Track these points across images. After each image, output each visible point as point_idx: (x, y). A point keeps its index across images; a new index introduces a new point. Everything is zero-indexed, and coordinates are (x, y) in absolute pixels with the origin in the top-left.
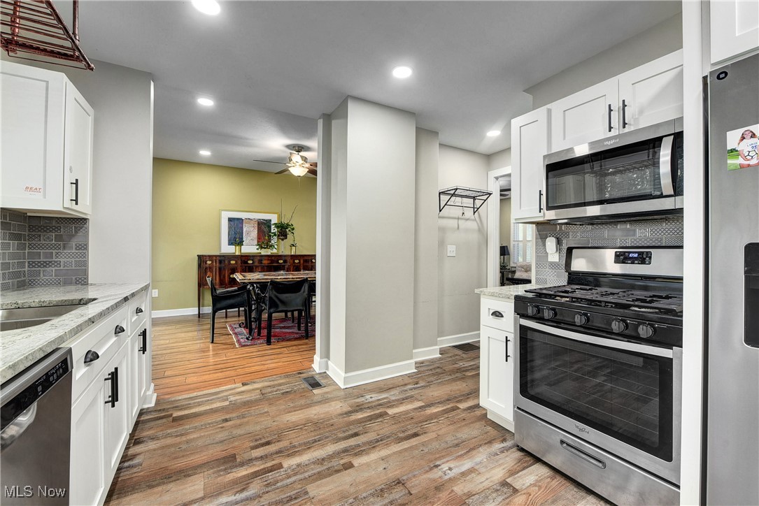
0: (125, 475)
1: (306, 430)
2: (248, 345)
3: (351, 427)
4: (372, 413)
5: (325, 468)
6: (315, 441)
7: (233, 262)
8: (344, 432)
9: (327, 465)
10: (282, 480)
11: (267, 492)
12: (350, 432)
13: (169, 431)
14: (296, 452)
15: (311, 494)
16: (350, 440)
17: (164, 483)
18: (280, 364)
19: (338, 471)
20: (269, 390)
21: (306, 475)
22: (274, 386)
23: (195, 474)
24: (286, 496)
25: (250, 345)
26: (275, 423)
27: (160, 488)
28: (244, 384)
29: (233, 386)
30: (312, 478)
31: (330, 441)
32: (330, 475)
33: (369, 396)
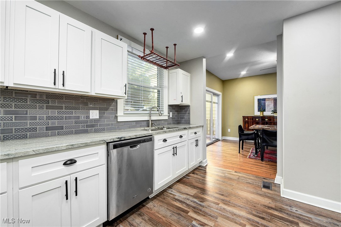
0: (185, 179)
1: (241, 200)
2: (252, 158)
3: (264, 214)
4: (287, 217)
5: (232, 217)
6: (240, 206)
7: (257, 120)
8: (257, 213)
9: (234, 217)
10: (214, 208)
11: (206, 208)
12: (261, 215)
13: (201, 174)
14: (228, 204)
15: (217, 220)
16: (256, 218)
17: (189, 186)
18: (259, 171)
19: (236, 223)
20: (243, 178)
21: (223, 214)
22: (246, 178)
23: (196, 189)
24: (210, 213)
25: (253, 159)
26: (232, 191)
27: (187, 187)
28: (235, 172)
29: (231, 171)
30: (224, 216)
31: (246, 211)
32: (231, 221)
33: (296, 209)
